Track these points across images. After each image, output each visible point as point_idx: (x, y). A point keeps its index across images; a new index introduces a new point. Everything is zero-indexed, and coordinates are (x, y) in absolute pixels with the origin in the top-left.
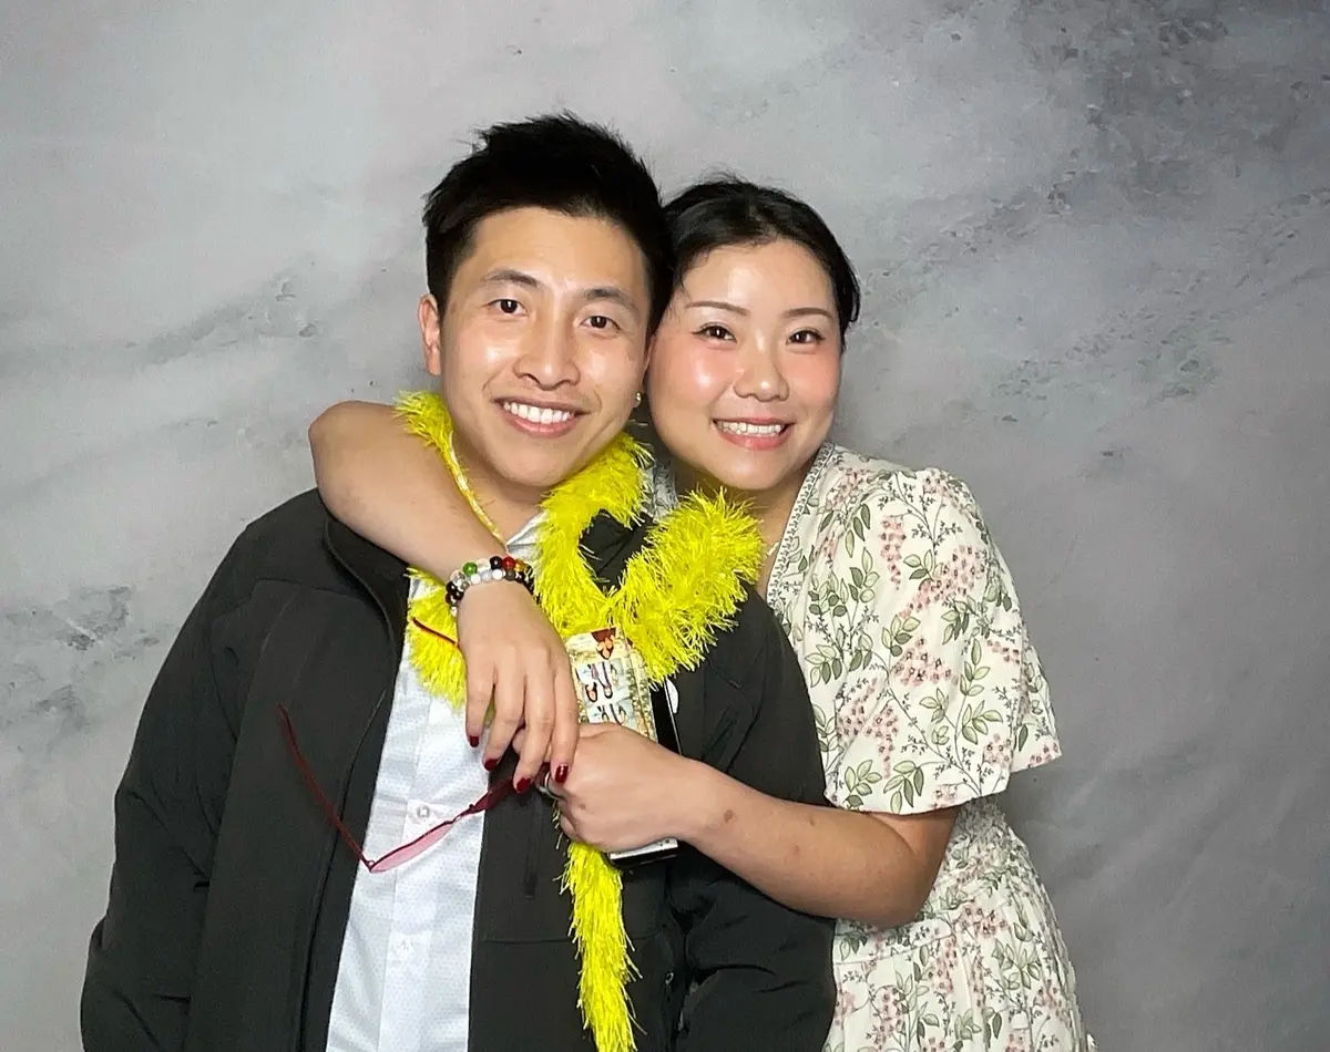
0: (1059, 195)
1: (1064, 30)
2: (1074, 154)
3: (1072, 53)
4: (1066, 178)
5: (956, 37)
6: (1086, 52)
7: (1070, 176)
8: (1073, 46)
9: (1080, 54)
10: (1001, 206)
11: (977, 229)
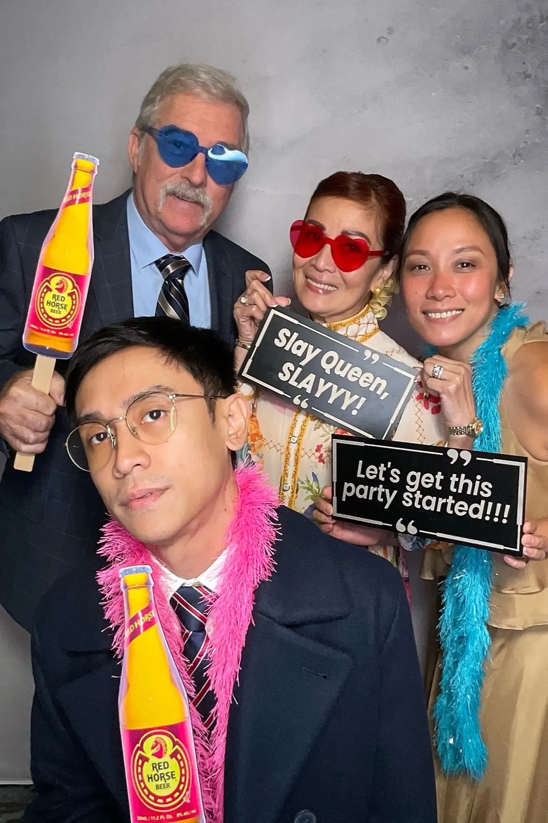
0: (518, 154)
1: (524, 63)
2: (527, 131)
3: (529, 76)
4: (522, 145)
5: (466, 68)
6: (535, 76)
7: (525, 145)
8: (530, 72)
9: (533, 76)
10: (487, 161)
11: (474, 174)
